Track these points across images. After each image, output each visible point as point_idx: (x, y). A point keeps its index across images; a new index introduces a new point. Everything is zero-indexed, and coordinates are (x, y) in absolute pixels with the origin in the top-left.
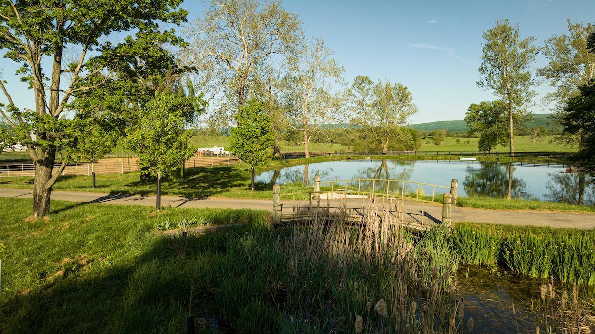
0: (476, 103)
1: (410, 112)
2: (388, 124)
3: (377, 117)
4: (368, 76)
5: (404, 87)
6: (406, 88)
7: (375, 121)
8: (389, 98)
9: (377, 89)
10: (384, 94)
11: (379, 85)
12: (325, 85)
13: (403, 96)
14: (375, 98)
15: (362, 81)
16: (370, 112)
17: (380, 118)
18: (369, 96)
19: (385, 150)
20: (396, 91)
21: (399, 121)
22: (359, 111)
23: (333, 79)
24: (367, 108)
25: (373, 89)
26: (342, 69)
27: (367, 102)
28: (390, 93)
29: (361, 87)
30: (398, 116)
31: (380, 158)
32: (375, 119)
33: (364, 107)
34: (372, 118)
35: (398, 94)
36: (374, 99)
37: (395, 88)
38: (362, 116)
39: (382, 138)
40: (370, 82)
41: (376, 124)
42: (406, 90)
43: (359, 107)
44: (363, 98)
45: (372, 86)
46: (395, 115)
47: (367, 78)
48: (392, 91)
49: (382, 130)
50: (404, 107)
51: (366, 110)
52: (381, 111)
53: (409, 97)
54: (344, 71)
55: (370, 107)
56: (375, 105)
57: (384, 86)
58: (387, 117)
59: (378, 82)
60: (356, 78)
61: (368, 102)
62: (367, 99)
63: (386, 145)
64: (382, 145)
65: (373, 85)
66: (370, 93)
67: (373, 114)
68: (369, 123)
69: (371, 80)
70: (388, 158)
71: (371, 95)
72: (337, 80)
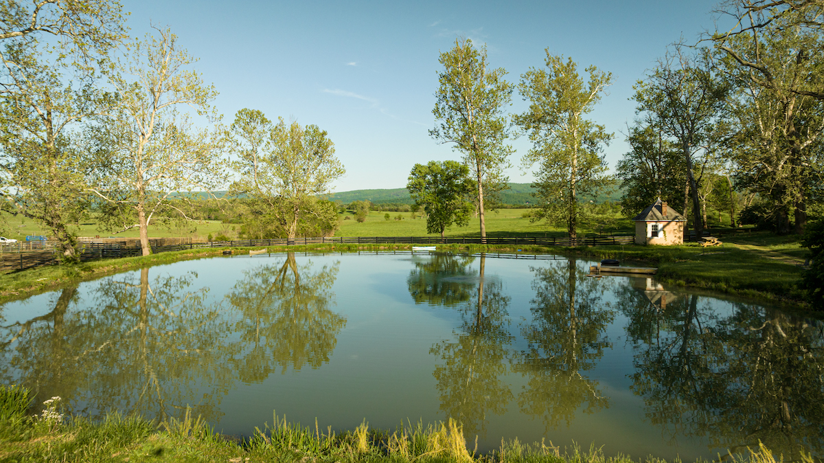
0: (422, 164)
1: (332, 172)
2: (295, 192)
3: (278, 180)
4: (260, 111)
5: (321, 131)
6: (324, 134)
7: (273, 186)
8: (297, 149)
9: (277, 134)
10: (288, 142)
11: (279, 127)
12: (178, 117)
13: (320, 146)
14: (273, 147)
15: (249, 119)
16: (265, 172)
17: (282, 183)
18: (263, 145)
19: (292, 237)
20: (308, 138)
21: (314, 189)
22: (246, 169)
23: (193, 107)
24: (260, 165)
25: (269, 132)
26: (211, 90)
27: (259, 155)
28: (298, 141)
29: (249, 127)
30: (312, 180)
31: (283, 251)
32: (274, 183)
33: (255, 163)
34: (270, 182)
35: (312, 143)
36: (271, 150)
37: (306, 132)
38: (252, 179)
39: (286, 217)
40: (264, 121)
41: (276, 192)
42: (326, 137)
43: (245, 162)
44: (252, 148)
45: (267, 128)
46: (308, 177)
47: (258, 113)
48: (302, 138)
49: (286, 202)
50: (322, 165)
51: (259, 169)
52: (284, 170)
53: (329, 149)
54: (215, 94)
55: (264, 163)
56: (274, 159)
57: (288, 128)
58: (294, 181)
59: (279, 122)
60: (239, 112)
61: (261, 155)
62: (259, 149)
63: (293, 227)
64: (286, 228)
65: (269, 125)
66: (265, 139)
67: (270, 174)
68: (264, 190)
69: (265, 116)
70: (297, 250)
71: (265, 142)
72: (202, 110)
